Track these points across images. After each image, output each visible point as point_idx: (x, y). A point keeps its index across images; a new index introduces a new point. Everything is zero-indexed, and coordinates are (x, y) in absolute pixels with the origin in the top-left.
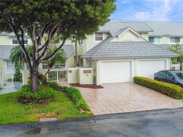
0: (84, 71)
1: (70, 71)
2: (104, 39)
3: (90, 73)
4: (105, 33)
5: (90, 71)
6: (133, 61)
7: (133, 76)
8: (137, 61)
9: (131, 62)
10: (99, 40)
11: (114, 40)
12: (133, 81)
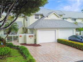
0: (29, 36)
1: (21, 36)
2: (39, 18)
3: (33, 37)
4: (40, 15)
5: (32, 36)
6: (56, 30)
7: (57, 39)
8: (59, 30)
9: (55, 30)
10: (37, 19)
11: (46, 18)
12: (57, 41)
